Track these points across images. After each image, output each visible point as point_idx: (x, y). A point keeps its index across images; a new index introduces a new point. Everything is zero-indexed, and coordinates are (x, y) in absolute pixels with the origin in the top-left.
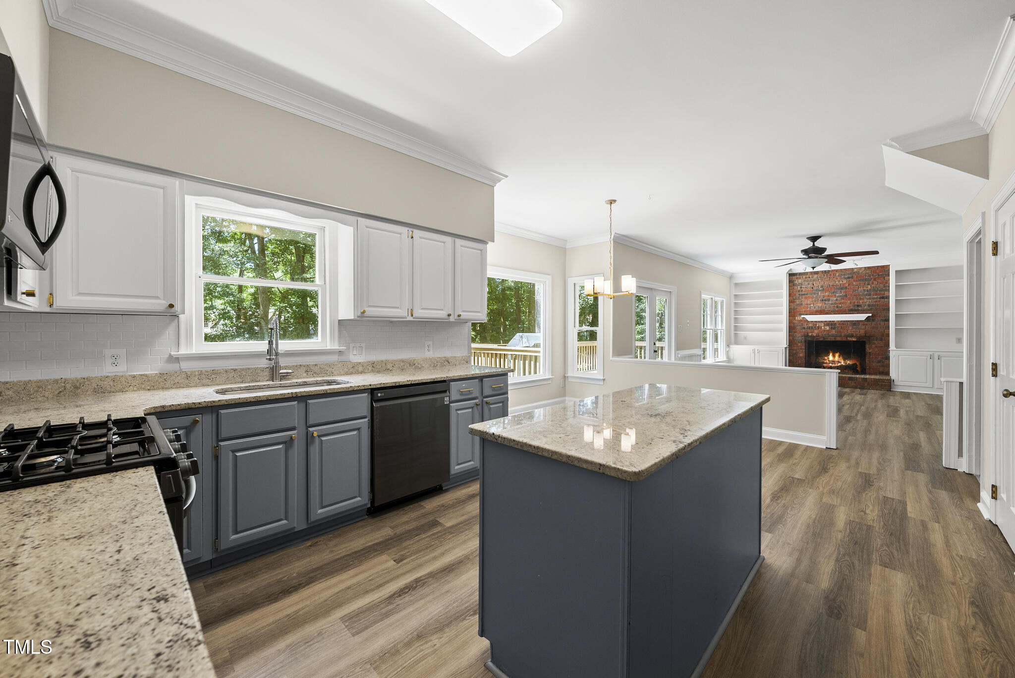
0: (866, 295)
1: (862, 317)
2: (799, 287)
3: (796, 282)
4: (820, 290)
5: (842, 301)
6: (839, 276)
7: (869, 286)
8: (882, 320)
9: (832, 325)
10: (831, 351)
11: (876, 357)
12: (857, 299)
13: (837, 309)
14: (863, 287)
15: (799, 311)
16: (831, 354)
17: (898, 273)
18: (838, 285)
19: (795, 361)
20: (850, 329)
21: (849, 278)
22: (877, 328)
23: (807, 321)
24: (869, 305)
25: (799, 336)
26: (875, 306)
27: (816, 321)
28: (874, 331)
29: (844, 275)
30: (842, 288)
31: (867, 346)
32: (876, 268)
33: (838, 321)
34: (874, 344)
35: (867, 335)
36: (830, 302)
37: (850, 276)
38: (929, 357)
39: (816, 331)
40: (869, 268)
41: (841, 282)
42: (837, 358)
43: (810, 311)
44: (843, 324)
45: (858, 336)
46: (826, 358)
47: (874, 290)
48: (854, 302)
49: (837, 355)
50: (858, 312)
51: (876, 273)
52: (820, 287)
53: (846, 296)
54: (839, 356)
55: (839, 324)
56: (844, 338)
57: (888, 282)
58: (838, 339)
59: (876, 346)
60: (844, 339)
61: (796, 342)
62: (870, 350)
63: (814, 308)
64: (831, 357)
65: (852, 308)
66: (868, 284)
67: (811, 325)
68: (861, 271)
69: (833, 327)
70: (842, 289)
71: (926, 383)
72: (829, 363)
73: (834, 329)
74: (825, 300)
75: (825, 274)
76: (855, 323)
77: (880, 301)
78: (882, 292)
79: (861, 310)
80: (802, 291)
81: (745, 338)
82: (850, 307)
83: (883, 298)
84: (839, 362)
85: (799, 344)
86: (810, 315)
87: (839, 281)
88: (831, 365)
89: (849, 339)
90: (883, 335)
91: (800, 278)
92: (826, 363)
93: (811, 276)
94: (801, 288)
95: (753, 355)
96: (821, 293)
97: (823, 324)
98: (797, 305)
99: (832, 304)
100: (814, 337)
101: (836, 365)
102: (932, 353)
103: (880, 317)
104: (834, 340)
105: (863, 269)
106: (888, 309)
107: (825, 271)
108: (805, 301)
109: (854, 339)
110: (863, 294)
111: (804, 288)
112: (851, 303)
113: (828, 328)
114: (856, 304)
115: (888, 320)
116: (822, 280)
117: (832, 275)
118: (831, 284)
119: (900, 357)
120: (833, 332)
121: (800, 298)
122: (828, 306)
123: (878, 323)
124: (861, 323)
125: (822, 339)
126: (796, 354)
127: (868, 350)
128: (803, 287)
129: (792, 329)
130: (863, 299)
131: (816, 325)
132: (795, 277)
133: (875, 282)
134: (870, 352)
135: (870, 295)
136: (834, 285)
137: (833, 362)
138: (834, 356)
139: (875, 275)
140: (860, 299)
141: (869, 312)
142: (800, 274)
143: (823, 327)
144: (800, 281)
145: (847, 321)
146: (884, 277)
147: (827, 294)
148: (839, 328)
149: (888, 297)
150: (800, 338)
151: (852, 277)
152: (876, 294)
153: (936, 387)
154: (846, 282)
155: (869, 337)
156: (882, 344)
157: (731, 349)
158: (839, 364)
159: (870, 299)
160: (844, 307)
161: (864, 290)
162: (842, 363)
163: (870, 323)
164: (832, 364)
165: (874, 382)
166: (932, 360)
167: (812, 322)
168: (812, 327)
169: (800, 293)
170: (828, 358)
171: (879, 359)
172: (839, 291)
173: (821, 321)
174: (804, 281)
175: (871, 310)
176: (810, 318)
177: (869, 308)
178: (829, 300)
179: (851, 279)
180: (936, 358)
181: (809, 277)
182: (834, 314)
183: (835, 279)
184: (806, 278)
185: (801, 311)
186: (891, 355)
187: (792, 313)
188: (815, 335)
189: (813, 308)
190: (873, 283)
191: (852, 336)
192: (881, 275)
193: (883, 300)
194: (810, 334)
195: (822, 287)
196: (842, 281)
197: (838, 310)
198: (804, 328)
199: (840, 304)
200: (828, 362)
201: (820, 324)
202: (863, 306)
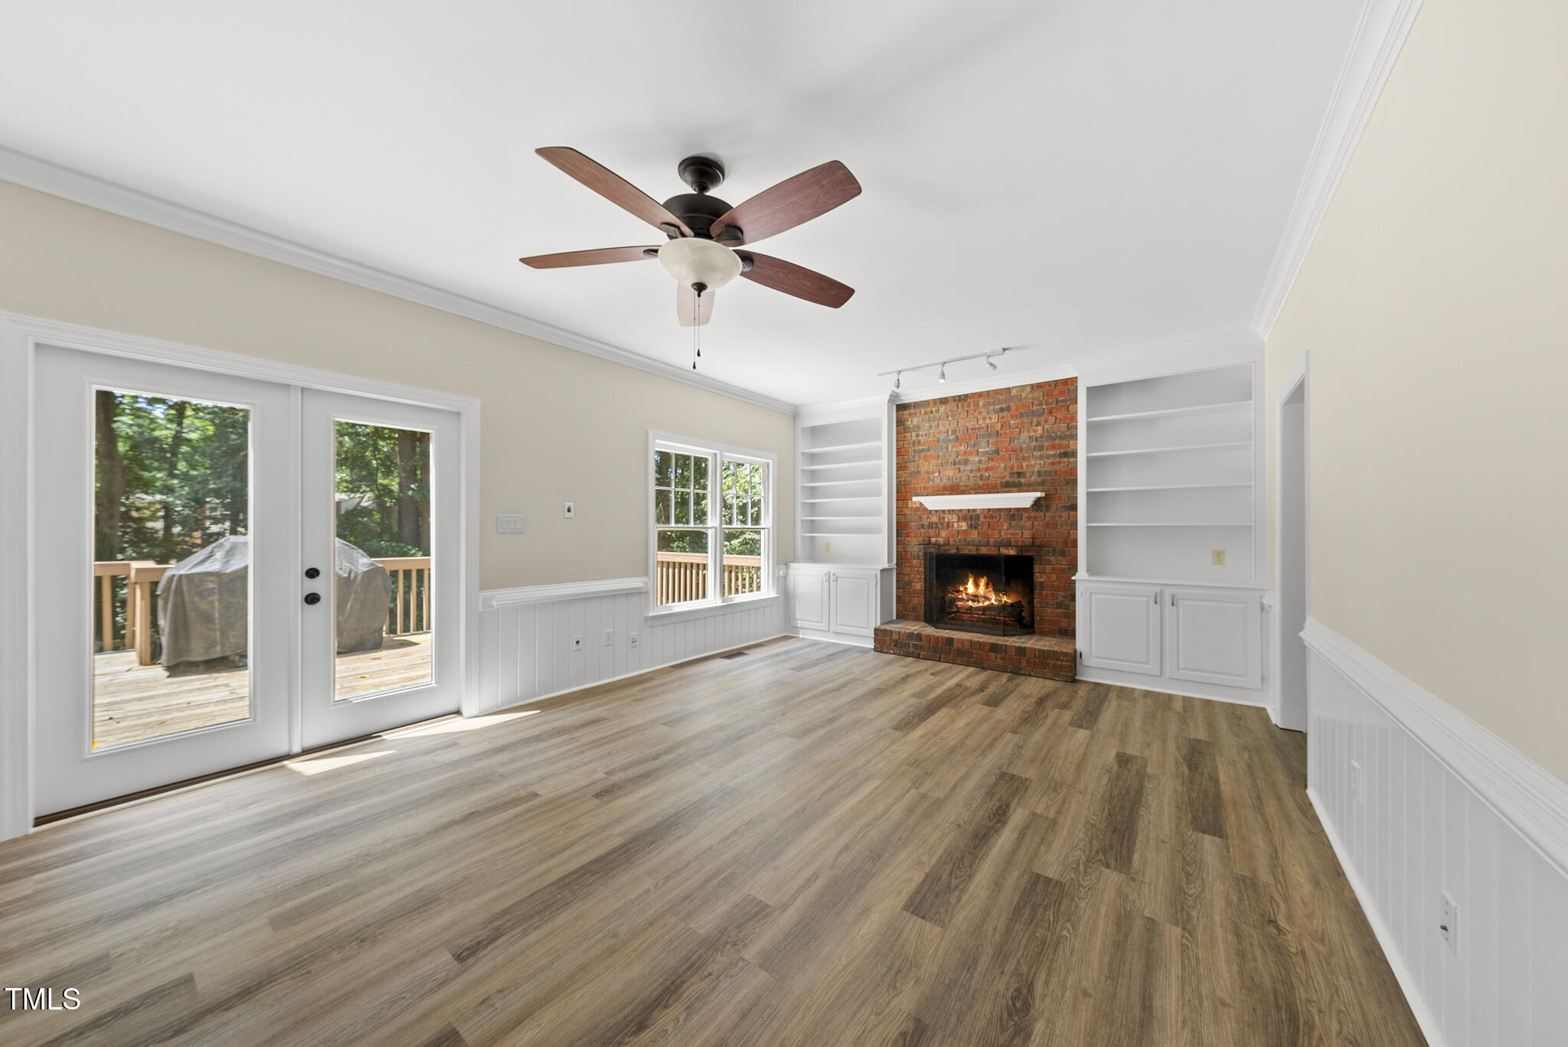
0: (1035, 449)
1: (1024, 500)
2: (914, 434)
3: (909, 423)
4: (950, 441)
5: (991, 464)
6: (984, 405)
7: (1040, 428)
8: (1064, 507)
9: (971, 518)
10: (972, 573)
11: (1053, 595)
12: (1017, 459)
13: (981, 483)
14: (1029, 431)
15: (915, 488)
16: (971, 581)
17: (1091, 391)
18: (982, 428)
19: (907, 599)
20: (1005, 528)
21: (1002, 410)
22: (1055, 526)
23: (925, 509)
24: (1039, 473)
25: (914, 547)
26: (1051, 476)
27: (943, 511)
28: (1050, 534)
29: (994, 403)
30: (990, 433)
31: (1037, 568)
32: (1053, 386)
33: (983, 510)
34: (1049, 562)
35: (1037, 542)
36: (969, 467)
37: (1004, 406)
38: (1152, 600)
39: (944, 533)
40: (1039, 386)
41: (988, 421)
42: (982, 590)
43: (933, 487)
44: (992, 517)
45: (1020, 544)
46: (961, 589)
47: (1049, 437)
48: (1012, 468)
49: (983, 582)
50: (1018, 487)
51: (1052, 395)
52: (950, 433)
53: (997, 452)
54: (987, 585)
55: (985, 517)
56: (993, 548)
57: (1073, 418)
58: (984, 551)
59: (1053, 569)
60: (993, 552)
61: (909, 557)
62: (1041, 577)
63: (941, 480)
64: (971, 588)
65: (1008, 479)
66: (1038, 424)
67: (934, 519)
68: (1024, 395)
69: (973, 522)
70: (990, 436)
71: (1147, 663)
72: (968, 601)
73: (976, 528)
74: (960, 463)
75: (960, 404)
76: (1014, 514)
77: (1060, 462)
78: (1065, 442)
79: (1025, 485)
80: (919, 442)
81: (828, 547)
82: (1003, 478)
83: (1065, 455)
84: (988, 599)
85: (915, 562)
86: (933, 495)
87: (984, 419)
88: (970, 603)
89: (1004, 551)
90: (1066, 543)
91: (915, 414)
92: (962, 600)
93: (934, 409)
94: (917, 436)
95: (826, 584)
96: (953, 447)
97: (955, 518)
98: (912, 473)
99: (971, 471)
100: (940, 545)
101: (981, 604)
102: (1158, 589)
103: (1060, 499)
104: (976, 553)
105: (1029, 389)
106: (1074, 482)
107: (959, 396)
108: (925, 466)
109: (1012, 552)
110: (1029, 447)
111: (922, 436)
112: (1005, 467)
113: (964, 526)
114: (1015, 470)
115: (1074, 507)
116: (953, 416)
117: (972, 404)
118: (970, 425)
119: (1094, 596)
120: (974, 535)
121: (916, 458)
122: (965, 475)
123: (1058, 513)
124: (1025, 515)
125: (953, 551)
126: (909, 583)
127: (1039, 578)
128: (920, 433)
129: (902, 528)
130: (1028, 458)
131: (944, 518)
132: (908, 412)
133: (1051, 419)
134: (1041, 583)
135: (1041, 448)
136: (975, 429)
137: (975, 598)
138: (977, 585)
139: (1050, 401)
140: (1024, 458)
141: (1041, 488)
142: (917, 405)
143: (955, 525)
144: (915, 420)
145: (998, 509)
146: (1068, 407)
147: (962, 448)
148: (986, 527)
149: (1074, 454)
150: (916, 547)
151: (1008, 409)
152: (1053, 447)
153: (1168, 676)
154: (996, 420)
155: (1040, 547)
156: (1063, 563)
157: (792, 572)
158: (987, 603)
159: (1041, 457)
160: (994, 477)
161: (1030, 437)
162: (993, 601)
163: (1042, 514)
164: (973, 601)
165: (1039, 656)
166: (1158, 607)
167: (937, 511)
168: (937, 524)
169: (916, 448)
170: (966, 589)
171: (1060, 599)
172: (986, 440)
173: (953, 511)
174: (923, 420)
175: (1043, 483)
176: (932, 503)
177: (1039, 480)
178: (966, 462)
179: (1005, 413)
180: (1168, 600)
181: (932, 412)
182: (976, 493)
183: (976, 414)
184: (926, 413)
185: (917, 488)
186: (1080, 590)
187: (903, 493)
188: (941, 540)
189: (937, 481)
190: (1046, 421)
191: (1008, 545)
192: (1061, 401)
193: (1066, 460)
194: (933, 540)
195: (954, 432)
196: (990, 419)
197: (983, 485)
198: (923, 526)
199: (987, 469)
200: (965, 596)
201: (950, 517)
202: (1028, 475)
